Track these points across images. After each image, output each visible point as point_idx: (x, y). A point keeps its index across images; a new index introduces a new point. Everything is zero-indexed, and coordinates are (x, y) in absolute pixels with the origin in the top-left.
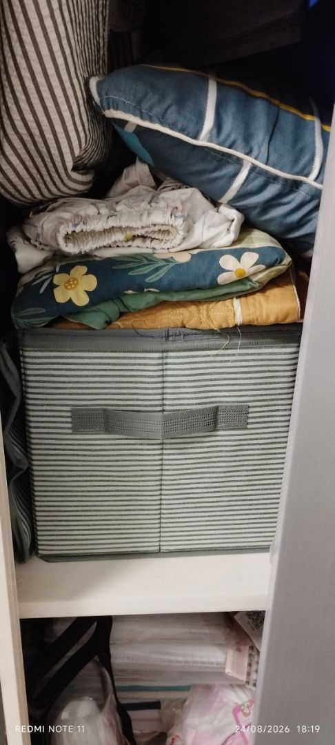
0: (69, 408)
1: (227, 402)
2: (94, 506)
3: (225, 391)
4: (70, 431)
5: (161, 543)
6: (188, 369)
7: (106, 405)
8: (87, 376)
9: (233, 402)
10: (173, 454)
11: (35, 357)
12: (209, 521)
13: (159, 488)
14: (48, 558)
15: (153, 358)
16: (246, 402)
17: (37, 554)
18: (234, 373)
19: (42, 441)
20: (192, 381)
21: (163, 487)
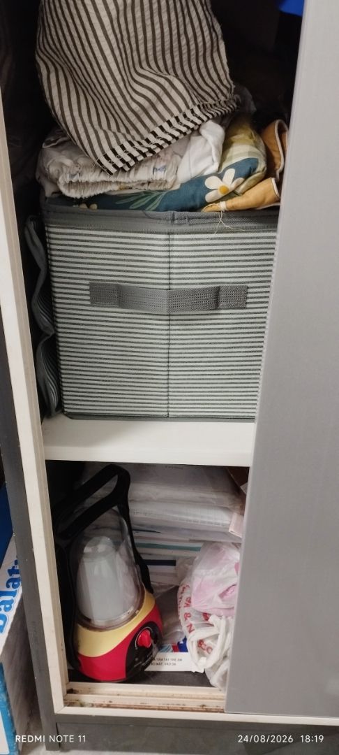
0: (87, 282)
1: (228, 283)
2: (111, 372)
3: (225, 272)
4: (89, 303)
5: (170, 410)
6: (192, 251)
7: (119, 281)
8: (103, 253)
9: (233, 283)
10: (179, 330)
11: (57, 233)
12: (212, 392)
13: (166, 360)
14: (72, 416)
15: (160, 240)
16: (245, 283)
17: (63, 411)
18: (235, 255)
19: (65, 311)
20: (195, 262)
21: (170, 360)
